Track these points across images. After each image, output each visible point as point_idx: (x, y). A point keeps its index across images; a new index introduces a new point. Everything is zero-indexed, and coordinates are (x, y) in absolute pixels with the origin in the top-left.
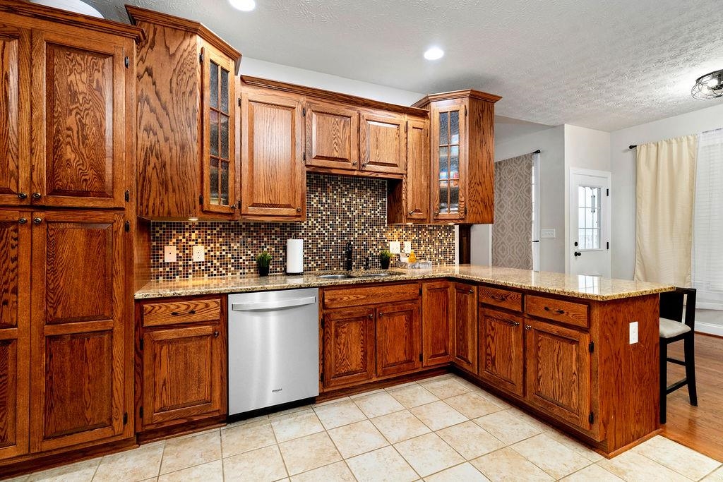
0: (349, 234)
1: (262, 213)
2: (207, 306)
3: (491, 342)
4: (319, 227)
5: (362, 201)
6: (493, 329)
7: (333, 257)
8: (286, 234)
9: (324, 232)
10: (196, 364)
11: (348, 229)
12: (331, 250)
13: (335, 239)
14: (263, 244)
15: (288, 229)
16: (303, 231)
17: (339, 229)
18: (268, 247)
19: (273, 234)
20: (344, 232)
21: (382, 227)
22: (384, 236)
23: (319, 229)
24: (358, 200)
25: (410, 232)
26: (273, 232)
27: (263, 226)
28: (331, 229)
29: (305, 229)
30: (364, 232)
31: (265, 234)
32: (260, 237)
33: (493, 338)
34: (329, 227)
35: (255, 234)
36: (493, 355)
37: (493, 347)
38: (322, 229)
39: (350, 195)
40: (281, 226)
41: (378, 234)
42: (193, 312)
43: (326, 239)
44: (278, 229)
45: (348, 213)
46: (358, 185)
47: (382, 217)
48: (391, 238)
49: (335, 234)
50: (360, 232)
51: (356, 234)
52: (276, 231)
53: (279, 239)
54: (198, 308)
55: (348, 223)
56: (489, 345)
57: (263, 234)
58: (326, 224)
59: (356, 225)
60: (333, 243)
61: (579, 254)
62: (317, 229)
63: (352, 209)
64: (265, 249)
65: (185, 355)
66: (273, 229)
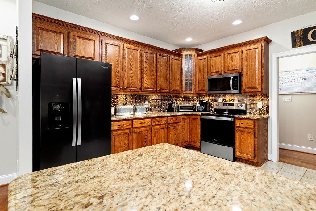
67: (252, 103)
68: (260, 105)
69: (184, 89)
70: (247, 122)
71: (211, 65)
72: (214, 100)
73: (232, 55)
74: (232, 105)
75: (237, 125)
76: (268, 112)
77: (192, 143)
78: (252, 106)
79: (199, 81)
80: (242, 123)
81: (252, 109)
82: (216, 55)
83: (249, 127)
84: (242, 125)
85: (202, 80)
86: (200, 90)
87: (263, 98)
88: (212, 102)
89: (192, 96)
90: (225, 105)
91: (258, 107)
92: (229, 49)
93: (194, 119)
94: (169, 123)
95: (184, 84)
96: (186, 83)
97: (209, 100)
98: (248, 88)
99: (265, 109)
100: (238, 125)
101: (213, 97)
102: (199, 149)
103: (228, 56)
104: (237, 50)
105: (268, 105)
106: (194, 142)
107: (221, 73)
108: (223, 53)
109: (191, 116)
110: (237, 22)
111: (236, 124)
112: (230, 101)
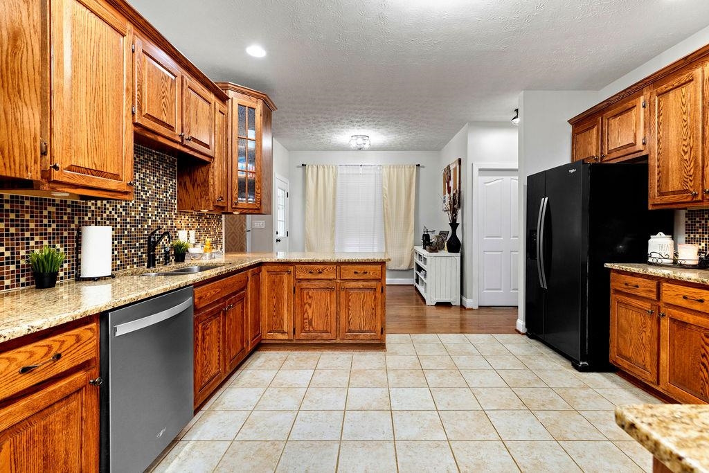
0: (144, 220)
1: (83, 182)
2: (78, 339)
3: (308, 307)
4: (111, 209)
5: (156, 179)
6: (310, 297)
7: (126, 252)
8: (65, 218)
9: (116, 216)
10: (62, 449)
11: (142, 214)
12: (123, 242)
13: (128, 226)
14: (27, 234)
15: (69, 210)
16: (90, 215)
17: (133, 214)
18: (37, 238)
19: (45, 217)
20: (138, 217)
21: (173, 213)
22: (174, 225)
23: (110, 212)
24: (152, 178)
25: (194, 220)
26: (45, 213)
27: (27, 203)
28: (124, 213)
29: (93, 211)
30: (158, 218)
31: (32, 217)
32: (22, 221)
33: (310, 305)
34: (121, 210)
35: (12, 216)
36: (310, 318)
37: (310, 312)
38: (113, 213)
39: (144, 171)
40: (58, 205)
41: (170, 221)
42: (58, 357)
43: (118, 226)
44: (53, 209)
45: (142, 193)
46: (152, 159)
47: (173, 201)
48: (179, 227)
49: (128, 220)
50: (154, 218)
51: (150, 220)
52: (49, 213)
53: (54, 226)
54: (65, 347)
55: (142, 205)
56: (306, 311)
57: (27, 217)
58: (119, 206)
59: (150, 209)
60: (126, 233)
61: (279, 241)
62: (108, 212)
63: (146, 189)
64: (32, 243)
65: (44, 442)
66: (46, 209)
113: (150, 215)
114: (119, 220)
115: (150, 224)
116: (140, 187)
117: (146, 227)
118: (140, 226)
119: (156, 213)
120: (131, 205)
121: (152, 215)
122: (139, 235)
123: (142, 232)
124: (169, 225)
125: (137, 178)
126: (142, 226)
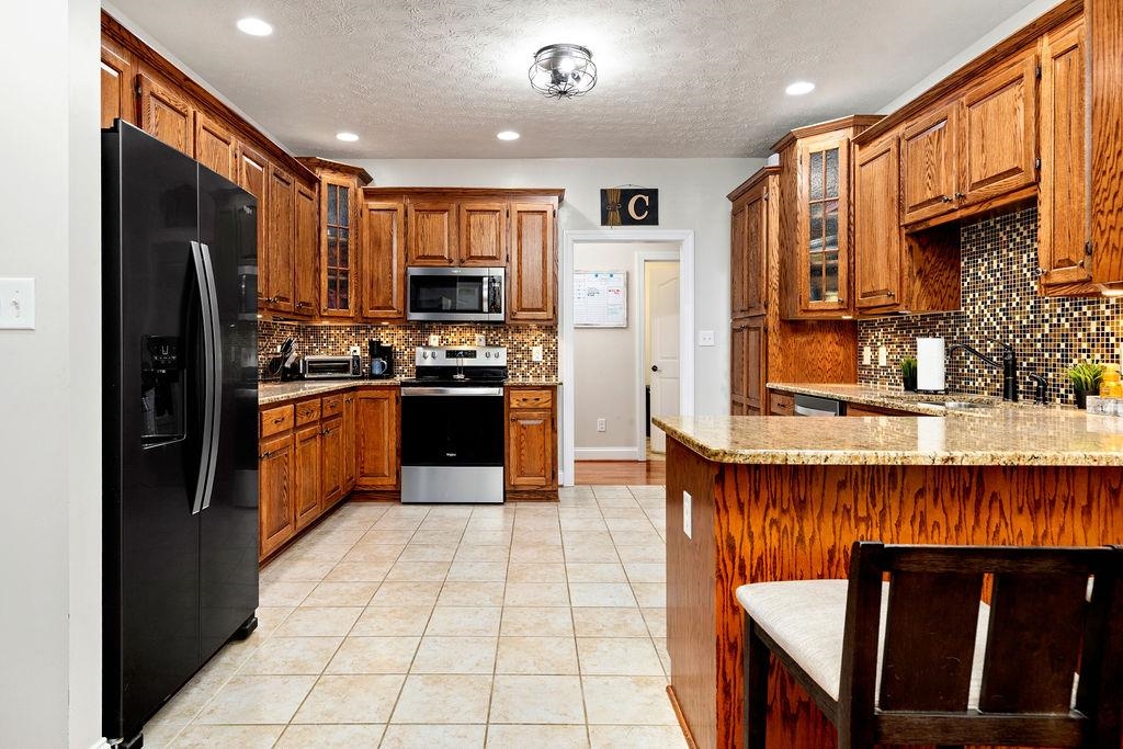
4: (989, 315)
11: (1032, 317)
13: (1011, 336)
16: (968, 325)
17: (1017, 318)
20: (1025, 322)
22: (1108, 329)
23: (989, 320)
28: (1004, 318)
29: (971, 320)
34: (1001, 314)
38: (992, 320)
49: (1011, 328)
51: (1047, 325)
55: (1032, 302)
58: (998, 310)
59: (1047, 306)
62: (986, 320)
67: (519, 350)
68: (537, 354)
69: (324, 305)
70: (538, 393)
71: (417, 234)
72: (411, 339)
73: (482, 216)
74: (472, 354)
75: (512, 406)
76: (555, 370)
77: (366, 481)
78: (519, 356)
79: (375, 279)
80: (524, 400)
81: (519, 364)
82: (434, 208)
83: (541, 406)
84: (524, 404)
85: (384, 277)
86: (378, 308)
87: (544, 335)
88: (403, 347)
89: (330, 328)
90: (451, 354)
91: (534, 359)
92: (473, 199)
93: (374, 400)
94: (324, 416)
95: (325, 285)
96: (330, 282)
97: (395, 342)
98: (523, 310)
99: (549, 364)
100: (514, 404)
101: (408, 332)
102: (394, 496)
103: (469, 217)
104: (495, 205)
105: (555, 353)
106: (375, 475)
107: (450, 261)
108: (454, 206)
109: (361, 394)
110: (508, 136)
111: (509, 403)
112: (461, 343)
113: (1047, 316)
114: (998, 328)
115: (1047, 331)
116: (1029, 275)
117: (1039, 336)
118: (1028, 336)
119: (1059, 311)
120: (1014, 304)
121: (1051, 316)
122: (1028, 350)
123: (1032, 345)
124: (1093, 330)
125: (1025, 262)
126: (1032, 336)
